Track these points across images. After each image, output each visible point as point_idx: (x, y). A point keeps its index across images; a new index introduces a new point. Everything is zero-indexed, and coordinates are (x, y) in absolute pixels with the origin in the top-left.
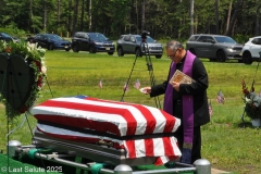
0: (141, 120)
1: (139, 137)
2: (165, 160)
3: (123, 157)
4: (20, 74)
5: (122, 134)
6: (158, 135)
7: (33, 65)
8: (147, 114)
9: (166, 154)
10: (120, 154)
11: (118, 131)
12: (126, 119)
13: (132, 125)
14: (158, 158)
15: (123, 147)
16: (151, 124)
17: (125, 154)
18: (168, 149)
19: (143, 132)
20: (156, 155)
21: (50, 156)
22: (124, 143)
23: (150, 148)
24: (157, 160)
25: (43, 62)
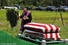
0: (49, 28)
1: (49, 33)
2: (56, 39)
3: (44, 38)
4: (13, 17)
5: (44, 32)
6: (54, 32)
7: (16, 14)
8: (51, 27)
9: (56, 37)
10: (43, 37)
11: (43, 31)
12: (45, 28)
13: (46, 30)
14: (54, 38)
15: (44, 35)
16: (52, 29)
17: (45, 37)
18: (57, 36)
19: (50, 31)
20: (53, 37)
21: (27, 38)
22: (44, 34)
23: (51, 36)
24: (53, 39)
25: (19, 13)
